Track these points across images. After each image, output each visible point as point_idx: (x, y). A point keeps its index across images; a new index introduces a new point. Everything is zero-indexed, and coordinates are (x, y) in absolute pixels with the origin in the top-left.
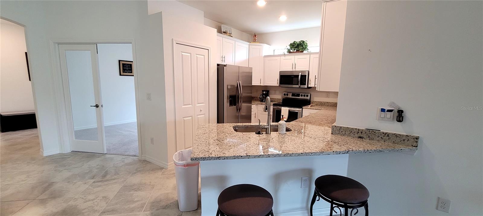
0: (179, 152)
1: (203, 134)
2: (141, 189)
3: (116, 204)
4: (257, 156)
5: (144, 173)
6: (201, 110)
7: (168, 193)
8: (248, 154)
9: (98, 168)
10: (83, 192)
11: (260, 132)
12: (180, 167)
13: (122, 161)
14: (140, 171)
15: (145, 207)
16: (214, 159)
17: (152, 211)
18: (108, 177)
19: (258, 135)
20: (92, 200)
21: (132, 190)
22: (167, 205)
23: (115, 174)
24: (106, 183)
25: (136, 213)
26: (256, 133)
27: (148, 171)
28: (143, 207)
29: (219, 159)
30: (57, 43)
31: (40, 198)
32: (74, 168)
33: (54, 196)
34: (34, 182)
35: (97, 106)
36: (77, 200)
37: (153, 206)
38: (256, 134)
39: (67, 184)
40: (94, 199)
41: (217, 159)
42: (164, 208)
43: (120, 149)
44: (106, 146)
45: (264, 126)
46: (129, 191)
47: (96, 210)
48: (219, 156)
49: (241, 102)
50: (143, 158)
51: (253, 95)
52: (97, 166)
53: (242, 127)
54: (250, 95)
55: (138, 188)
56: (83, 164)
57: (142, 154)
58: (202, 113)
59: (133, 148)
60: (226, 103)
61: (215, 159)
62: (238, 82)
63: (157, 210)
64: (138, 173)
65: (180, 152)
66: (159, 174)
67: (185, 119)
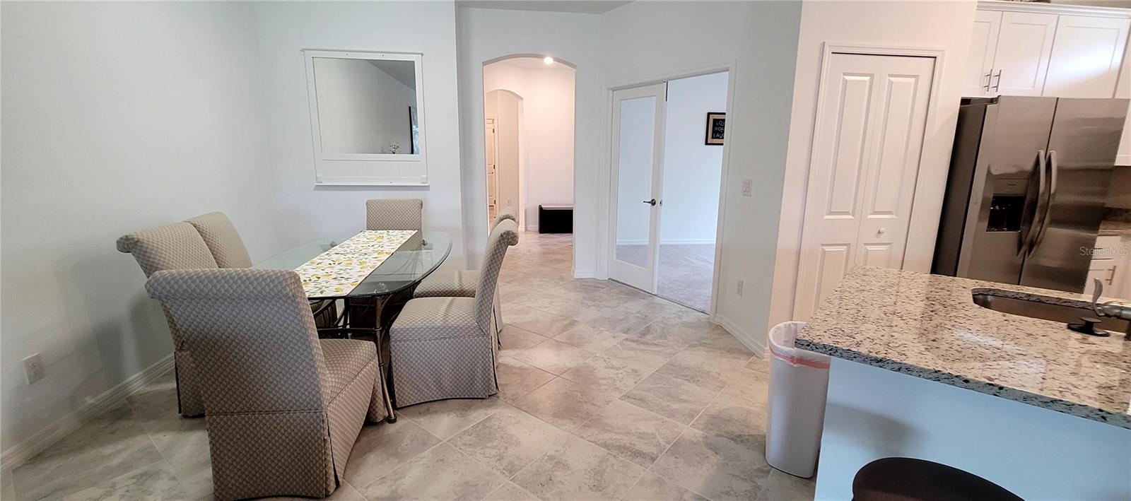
0: (790, 325)
1: (857, 291)
2: (699, 381)
3: (649, 390)
4: (1036, 397)
5: (712, 351)
6: (879, 232)
7: (749, 412)
8: (996, 382)
9: (638, 317)
10: (607, 350)
11: (1095, 328)
12: (781, 359)
13: (679, 315)
14: (705, 345)
15: (697, 420)
16: (864, 361)
17: (707, 432)
18: (649, 337)
19: (1079, 336)
20: (617, 369)
21: (682, 376)
22: (740, 435)
23: (661, 337)
24: (643, 347)
25: (677, 422)
26: (1069, 327)
27: (720, 349)
28: (692, 417)
29: (880, 364)
30: (611, 89)
31: (557, 338)
32: (605, 306)
33: (573, 343)
34: (555, 313)
35: (653, 203)
36: (597, 359)
37: (712, 424)
38: (1069, 331)
39: (591, 329)
40: (620, 368)
41: (874, 363)
42: (732, 439)
43: (680, 293)
44: (658, 282)
45: (1122, 309)
46: (676, 377)
47: (618, 388)
48: (880, 356)
49: (1042, 221)
50: (717, 321)
51: (1110, 202)
52: (638, 313)
53: (1016, 298)
54: (1097, 200)
55: (693, 376)
56: (619, 303)
57: (716, 312)
58: (882, 239)
59: (703, 296)
60: (976, 219)
61: (868, 360)
62: (1042, 153)
63: (718, 435)
64: (701, 348)
65: (792, 326)
66: (742, 363)
67: (827, 249)
